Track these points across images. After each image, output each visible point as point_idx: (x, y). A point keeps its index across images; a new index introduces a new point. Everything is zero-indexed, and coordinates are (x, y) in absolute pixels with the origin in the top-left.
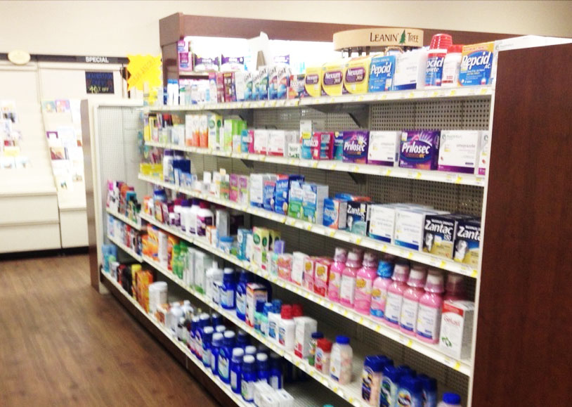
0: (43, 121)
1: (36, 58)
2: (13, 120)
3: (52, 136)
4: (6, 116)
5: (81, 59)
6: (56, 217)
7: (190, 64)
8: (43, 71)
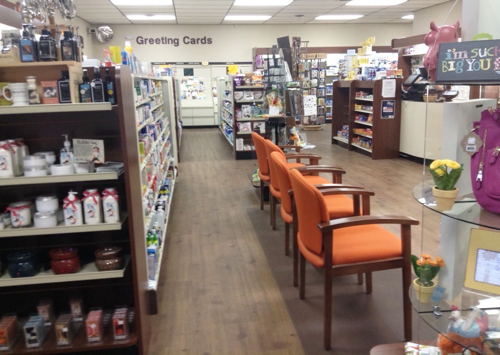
0: (212, 84)
1: (210, 63)
2: (202, 84)
3: (214, 89)
4: (200, 83)
5: (225, 63)
6: (213, 115)
7: (261, 64)
8: (212, 68)
